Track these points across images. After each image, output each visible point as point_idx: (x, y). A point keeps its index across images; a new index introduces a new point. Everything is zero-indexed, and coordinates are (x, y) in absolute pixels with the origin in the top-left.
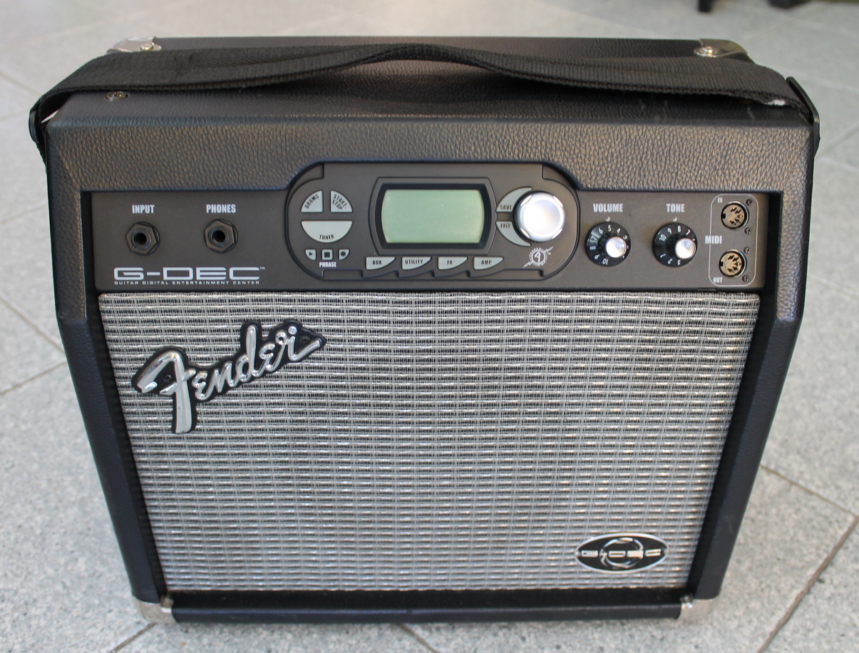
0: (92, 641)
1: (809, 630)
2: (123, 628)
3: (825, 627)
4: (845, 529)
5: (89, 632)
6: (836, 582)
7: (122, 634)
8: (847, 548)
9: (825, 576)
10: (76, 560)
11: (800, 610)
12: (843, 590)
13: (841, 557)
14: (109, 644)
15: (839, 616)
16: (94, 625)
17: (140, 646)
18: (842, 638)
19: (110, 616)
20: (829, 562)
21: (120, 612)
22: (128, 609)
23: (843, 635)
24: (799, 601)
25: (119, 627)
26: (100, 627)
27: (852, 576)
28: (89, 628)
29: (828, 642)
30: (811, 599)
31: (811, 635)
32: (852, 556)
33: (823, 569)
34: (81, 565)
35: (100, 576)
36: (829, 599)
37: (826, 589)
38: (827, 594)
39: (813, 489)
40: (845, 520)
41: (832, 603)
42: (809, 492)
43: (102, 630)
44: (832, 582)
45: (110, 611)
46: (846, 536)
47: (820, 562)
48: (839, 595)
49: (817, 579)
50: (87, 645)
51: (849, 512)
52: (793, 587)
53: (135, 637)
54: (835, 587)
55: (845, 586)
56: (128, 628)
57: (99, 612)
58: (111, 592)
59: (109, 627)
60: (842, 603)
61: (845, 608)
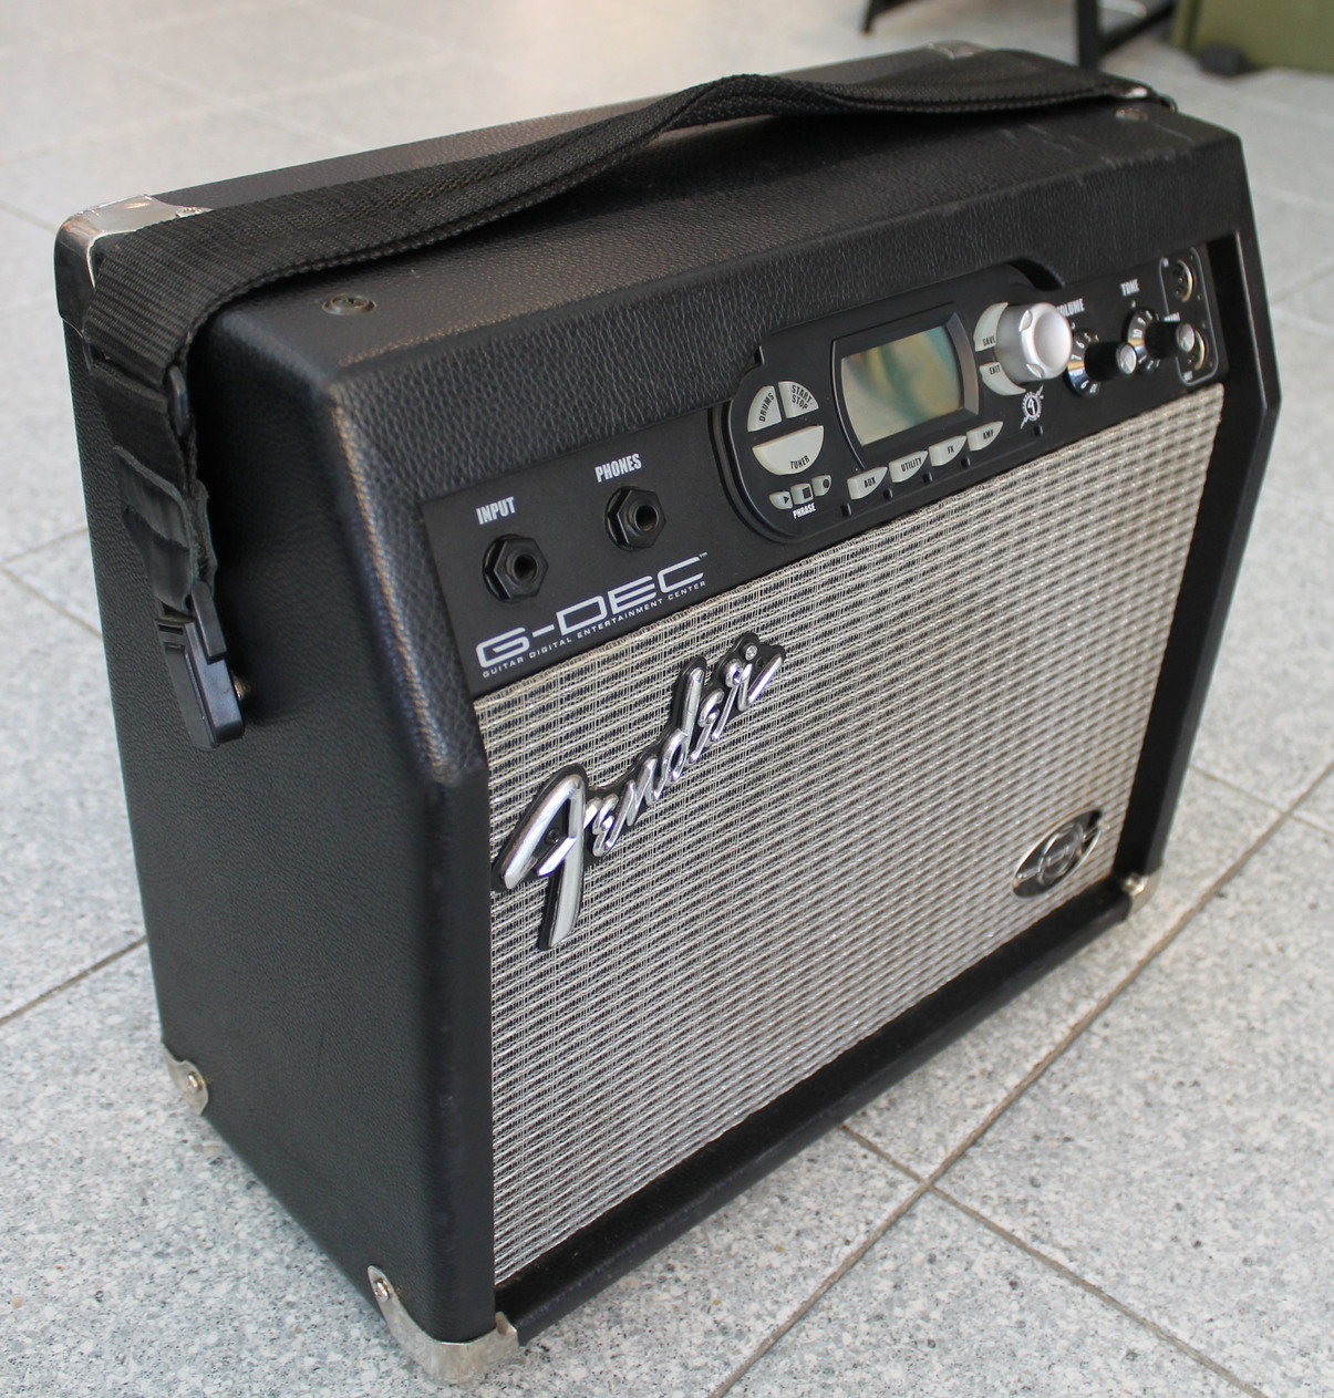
0: (54, 956)
1: (1199, 959)
2: (105, 939)
3: (1223, 954)
4: (1264, 829)
5: (48, 944)
6: (1244, 897)
7: (103, 947)
8: (1265, 854)
9: (1229, 889)
10: (21, 846)
11: (1186, 933)
12: (1254, 908)
13: (1255, 865)
14: (82, 960)
15: (1246, 942)
16: (57, 936)
17: (133, 963)
18: (1249, 970)
19: (82, 923)
20: (1236, 871)
21: (98, 917)
22: (111, 913)
23: (1250, 966)
24: (1186, 921)
25: (98, 938)
26: (66, 937)
27: (1270, 889)
28: (48, 938)
29: (1227, 974)
30: (1204, 918)
31: (1201, 965)
32: (1273, 864)
33: (1226, 879)
34: (31, 853)
35: (62, 868)
36: (1233, 919)
37: (1230, 906)
38: (1230, 912)
39: (1217, 773)
40: (1265, 816)
41: (1237, 924)
42: (1211, 778)
43: (70, 942)
44: (1238, 897)
45: (83, 916)
46: (1265, 839)
47: (1222, 871)
48: (1249, 914)
49: (1217, 892)
50: (47, 961)
51: (1272, 806)
52: (1177, 902)
53: (123, 952)
54: (1244, 904)
55: (1259, 903)
56: (112, 940)
57: (64, 918)
58: (82, 891)
59: (82, 938)
60: (1252, 925)
61: (1256, 931)
